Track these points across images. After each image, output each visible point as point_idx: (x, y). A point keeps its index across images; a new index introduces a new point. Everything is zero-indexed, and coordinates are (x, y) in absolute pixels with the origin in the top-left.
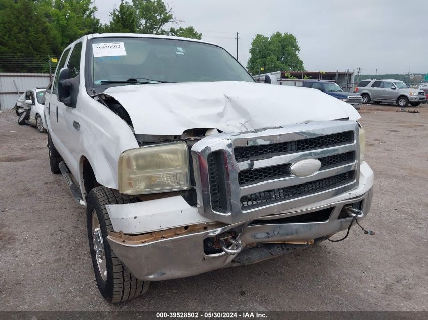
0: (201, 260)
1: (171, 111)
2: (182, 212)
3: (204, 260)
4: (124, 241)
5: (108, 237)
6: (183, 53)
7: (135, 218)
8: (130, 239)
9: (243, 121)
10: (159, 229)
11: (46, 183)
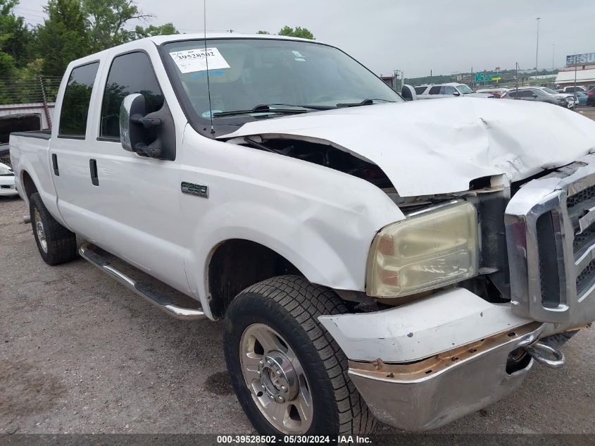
0: (499, 382)
1: (432, 153)
2: (481, 315)
3: (504, 381)
4: (391, 376)
5: (350, 371)
6: (304, 60)
7: (410, 335)
8: (404, 371)
9: (510, 157)
10: (452, 347)
11: (47, 283)
